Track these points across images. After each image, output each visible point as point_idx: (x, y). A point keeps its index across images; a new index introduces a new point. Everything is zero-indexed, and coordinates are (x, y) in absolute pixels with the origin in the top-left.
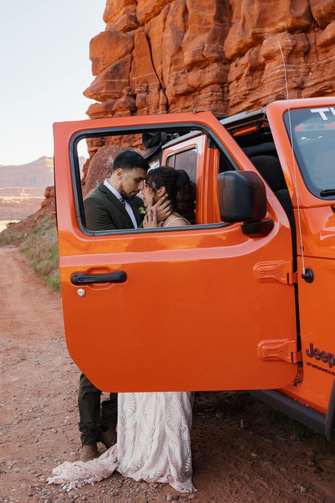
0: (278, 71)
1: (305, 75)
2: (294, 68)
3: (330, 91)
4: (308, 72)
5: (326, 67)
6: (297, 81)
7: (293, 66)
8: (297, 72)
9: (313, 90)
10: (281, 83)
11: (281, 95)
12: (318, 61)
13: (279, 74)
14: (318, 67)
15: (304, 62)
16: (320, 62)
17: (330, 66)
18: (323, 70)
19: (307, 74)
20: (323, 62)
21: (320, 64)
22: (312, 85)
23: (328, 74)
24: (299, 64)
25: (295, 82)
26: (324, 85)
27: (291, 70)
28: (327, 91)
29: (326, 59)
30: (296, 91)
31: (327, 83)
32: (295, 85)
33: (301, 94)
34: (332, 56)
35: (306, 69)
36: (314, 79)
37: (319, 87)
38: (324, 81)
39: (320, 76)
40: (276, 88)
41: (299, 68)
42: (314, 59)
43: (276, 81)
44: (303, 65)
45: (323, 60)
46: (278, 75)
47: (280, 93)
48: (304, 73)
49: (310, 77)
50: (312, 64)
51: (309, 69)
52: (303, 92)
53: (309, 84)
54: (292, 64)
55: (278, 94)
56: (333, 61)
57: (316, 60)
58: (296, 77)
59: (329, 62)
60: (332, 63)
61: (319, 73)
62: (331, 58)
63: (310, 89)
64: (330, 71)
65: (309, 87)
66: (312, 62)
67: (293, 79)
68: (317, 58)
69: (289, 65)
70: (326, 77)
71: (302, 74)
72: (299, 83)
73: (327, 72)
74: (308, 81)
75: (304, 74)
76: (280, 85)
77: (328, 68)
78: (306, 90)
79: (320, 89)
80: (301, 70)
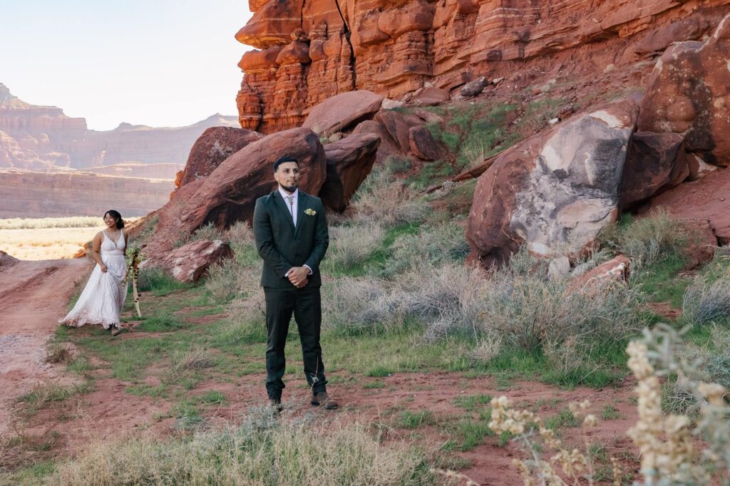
0: (494, 17)
1: (532, 24)
2: (517, 13)
3: (561, 48)
4: (537, 19)
5: (561, 13)
6: (520, 32)
7: (516, 9)
9: (539, 45)
10: (498, 34)
11: (496, 51)
12: (550, 3)
14: (550, 12)
16: (553, 6)
17: (565, 11)
18: (556, 18)
19: (534, 22)
20: (556, 5)
21: (552, 8)
22: (539, 39)
23: (560, 24)
24: (524, 7)
25: (516, 33)
26: (554, 39)
27: (513, 15)
28: (557, 47)
29: (561, 1)
30: (518, 46)
31: (558, 36)
32: (516, 38)
33: (524, 50)
35: (535, 14)
36: (542, 29)
37: (547, 41)
38: (555, 33)
39: (550, 26)
40: (491, 40)
41: (525, 13)
43: (491, 30)
44: (529, 9)
45: (557, 3)
46: (494, 22)
48: (530, 20)
49: (538, 25)
50: (542, 8)
51: (538, 15)
52: (527, 47)
53: (535, 37)
54: (514, 7)
55: (492, 49)
56: (569, 5)
57: (548, 2)
58: (519, 25)
59: (565, 6)
60: (568, 7)
61: (551, 20)
62: (567, 1)
63: (536, 44)
64: (563, 19)
65: (535, 40)
66: (543, 5)
67: (515, 28)
68: (550, 0)
69: (510, 9)
70: (557, 27)
71: (528, 22)
72: (523, 34)
73: (560, 21)
74: (535, 32)
75: (530, 22)
76: (497, 36)
77: (563, 14)
78: (530, 45)
79: (547, 44)
80: (527, 16)
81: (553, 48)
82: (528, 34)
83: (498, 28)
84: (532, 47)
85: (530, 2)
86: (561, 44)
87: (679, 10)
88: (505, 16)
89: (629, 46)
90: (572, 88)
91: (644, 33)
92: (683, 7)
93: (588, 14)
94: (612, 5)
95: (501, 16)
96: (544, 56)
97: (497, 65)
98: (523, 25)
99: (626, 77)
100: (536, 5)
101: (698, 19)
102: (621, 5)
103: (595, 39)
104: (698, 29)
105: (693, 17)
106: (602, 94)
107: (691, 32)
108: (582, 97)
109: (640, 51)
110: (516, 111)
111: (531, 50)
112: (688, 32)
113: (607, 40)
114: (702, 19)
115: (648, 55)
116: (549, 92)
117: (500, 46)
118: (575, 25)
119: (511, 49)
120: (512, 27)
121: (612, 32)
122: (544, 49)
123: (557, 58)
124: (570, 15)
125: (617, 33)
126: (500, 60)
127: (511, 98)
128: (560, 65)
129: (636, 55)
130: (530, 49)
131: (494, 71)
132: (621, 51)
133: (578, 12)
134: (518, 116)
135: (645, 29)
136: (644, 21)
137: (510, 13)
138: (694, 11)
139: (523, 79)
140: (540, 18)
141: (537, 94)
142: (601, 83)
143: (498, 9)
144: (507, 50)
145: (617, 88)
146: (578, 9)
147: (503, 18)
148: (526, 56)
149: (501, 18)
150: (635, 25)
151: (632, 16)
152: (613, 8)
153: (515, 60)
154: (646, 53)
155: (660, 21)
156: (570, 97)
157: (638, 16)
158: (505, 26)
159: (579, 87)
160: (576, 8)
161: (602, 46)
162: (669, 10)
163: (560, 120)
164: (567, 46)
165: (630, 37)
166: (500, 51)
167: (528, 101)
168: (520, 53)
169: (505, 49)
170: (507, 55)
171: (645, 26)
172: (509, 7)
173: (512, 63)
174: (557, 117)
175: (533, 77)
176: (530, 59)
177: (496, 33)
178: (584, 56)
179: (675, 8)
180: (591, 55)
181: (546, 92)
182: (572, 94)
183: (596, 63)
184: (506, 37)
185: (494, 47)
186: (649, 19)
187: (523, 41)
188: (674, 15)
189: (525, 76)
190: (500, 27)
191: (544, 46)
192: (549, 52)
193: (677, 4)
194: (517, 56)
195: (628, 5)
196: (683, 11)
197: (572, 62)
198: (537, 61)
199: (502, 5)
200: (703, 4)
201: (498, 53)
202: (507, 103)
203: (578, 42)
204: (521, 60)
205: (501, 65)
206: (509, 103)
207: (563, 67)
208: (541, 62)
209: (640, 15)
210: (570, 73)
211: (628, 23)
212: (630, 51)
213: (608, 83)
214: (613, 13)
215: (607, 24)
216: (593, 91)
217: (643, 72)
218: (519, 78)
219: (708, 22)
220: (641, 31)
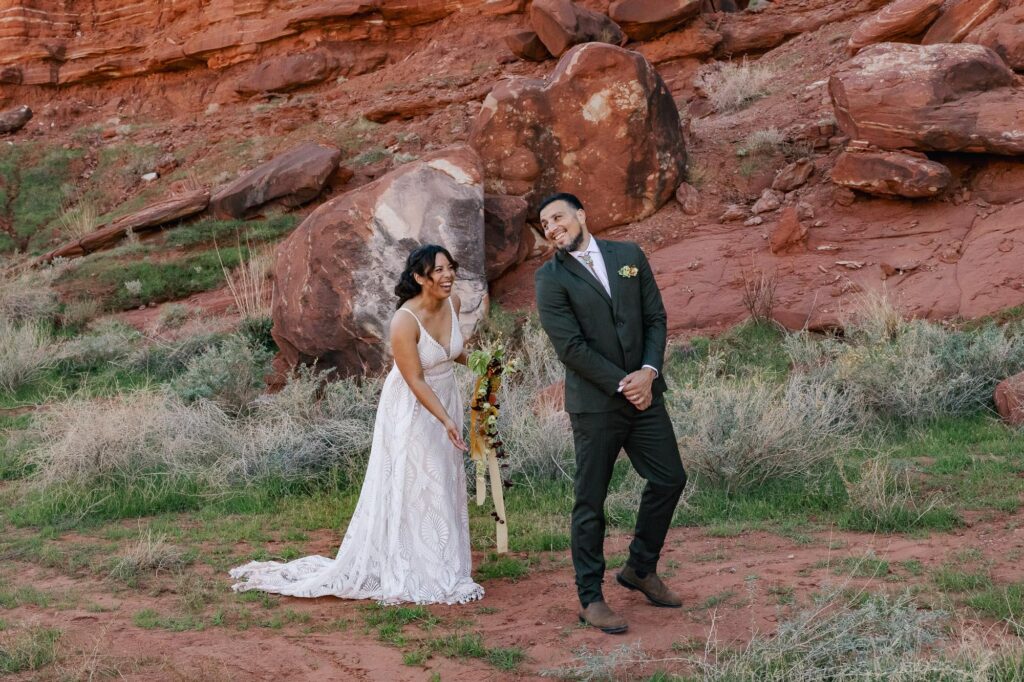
81: (105, 73)
82: (62, 50)
83: (15, 35)
84: (71, 69)
85: (62, 4)
86: (118, 69)
87: (295, 40)
88: (26, 19)
89: (224, 80)
90: (165, 132)
91: (245, 66)
92: (302, 37)
93: (154, 32)
94: (196, 24)
95: (21, 19)
96: (89, 85)
97: (15, 90)
98: (54, 36)
99: (248, 122)
100: (72, 9)
101: (324, 55)
102: (212, 24)
103: (170, 68)
104: (326, 68)
105: (318, 50)
106: (215, 143)
107: (316, 70)
108: (183, 146)
109: (244, 90)
110: (84, 160)
111: (70, 73)
112: (313, 69)
113: (188, 70)
114: (329, 55)
115: (259, 96)
116: (129, 135)
117: (18, 63)
118: (138, 45)
119: (36, 69)
120: (36, 37)
121: (198, 60)
122: (91, 73)
123: (110, 88)
124: (128, 30)
125: (204, 63)
126: (20, 84)
127: (72, 140)
128: (119, 99)
129: (235, 94)
130: (66, 73)
131: (11, 98)
132: (211, 87)
133: (139, 27)
134: (88, 166)
135: (247, 61)
136: (245, 49)
137: (33, 16)
138: (318, 44)
139: (61, 113)
140: (79, 29)
141: (111, 137)
142: (208, 128)
143: (15, 8)
144: (31, 70)
145: (236, 137)
146: (138, 23)
147: (24, 22)
148: (62, 81)
149: (20, 22)
150: (233, 53)
151: (229, 40)
152: (198, 28)
153: (43, 86)
154: (257, 92)
155: (269, 52)
156: (164, 144)
157: (237, 42)
158: (26, 34)
159: (175, 131)
160: (136, 21)
161: (180, 77)
162: (280, 38)
163: (159, 176)
164: (127, 72)
165: (224, 70)
166: (20, 71)
167: (98, 146)
168: (52, 77)
169: (27, 68)
170: (32, 78)
171: (247, 57)
172: (33, 7)
173: (39, 90)
174: (153, 171)
175: (77, 113)
176: (67, 86)
177: (12, 43)
178: (154, 89)
179: (289, 36)
180: (163, 88)
181: (125, 135)
182: (167, 141)
183: (173, 100)
184: (31, 51)
186: (253, 48)
187: (56, 59)
188: (288, 45)
189: (65, 109)
190: (19, 35)
191: (93, 69)
192: (97, 79)
193: (292, 31)
194: (47, 80)
195: (223, 25)
196: (300, 42)
197: (136, 96)
198: (78, 90)
199: (21, 4)
200: (328, 36)
201: (17, 73)
202: (66, 146)
203: (144, 69)
204: (54, 87)
205: (22, 91)
206: (71, 148)
207: (122, 102)
208: (86, 92)
209: (242, 41)
210: (137, 112)
211: (222, 50)
212: (226, 87)
213: (219, 129)
214: (201, 34)
215: (192, 48)
216: (200, 139)
217: (274, 118)
218: (55, 113)
219: (338, 60)
220: (241, 62)
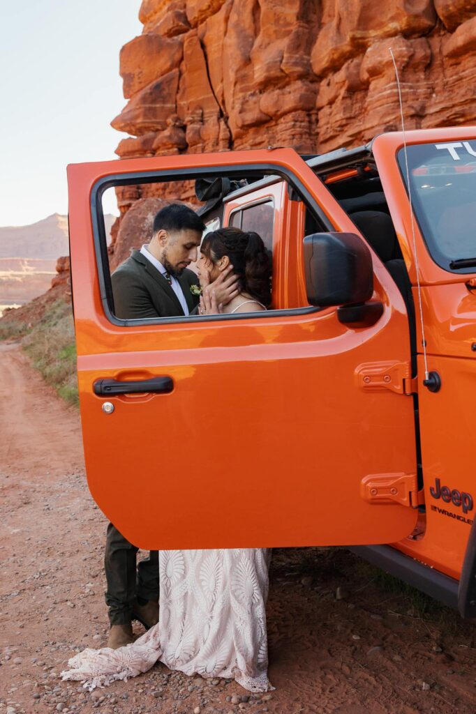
0: (389, 92)
1: (427, 98)
2: (411, 87)
4: (431, 94)
5: (456, 87)
6: (415, 106)
7: (410, 84)
8: (414, 93)
9: (438, 118)
10: (393, 109)
11: (392, 126)
12: (445, 76)
13: (389, 96)
14: (444, 85)
15: (425, 79)
16: (447, 79)
17: (461, 84)
18: (452, 91)
19: (429, 96)
20: (451, 79)
21: (447, 82)
22: (437, 112)
24: (418, 81)
25: (411, 107)
26: (453, 112)
27: (407, 90)
28: (457, 120)
29: (457, 74)
30: (414, 121)
31: (457, 109)
32: (412, 112)
33: (420, 124)
34: (464, 71)
35: (429, 88)
36: (440, 103)
37: (447, 114)
38: (454, 106)
39: (447, 98)
40: (385, 115)
41: (418, 87)
42: (439, 75)
43: (386, 106)
44: (423, 83)
45: (451, 76)
46: (388, 98)
47: (391, 123)
48: (425, 94)
49: (433, 100)
50: (436, 82)
51: (432, 89)
52: (423, 121)
53: (432, 110)
54: (408, 82)
55: (388, 124)
56: (465, 78)
57: (441, 76)
58: (413, 100)
59: (461, 79)
60: (464, 80)
61: (446, 94)
62: (463, 73)
63: (434, 117)
64: (462, 91)
65: (432, 114)
66: (437, 79)
67: (410, 103)
68: (444, 74)
69: (404, 84)
70: (455, 100)
71: (422, 96)
72: (418, 108)
73: (458, 93)
74: (431, 106)
75: (425, 96)
76: (391, 111)
77: (459, 87)
78: (428, 118)
79: (448, 117)
80: (421, 91)
185: (388, 122)
